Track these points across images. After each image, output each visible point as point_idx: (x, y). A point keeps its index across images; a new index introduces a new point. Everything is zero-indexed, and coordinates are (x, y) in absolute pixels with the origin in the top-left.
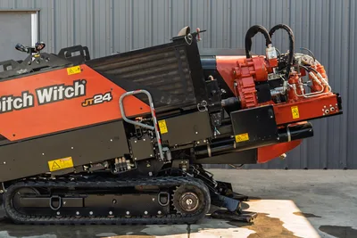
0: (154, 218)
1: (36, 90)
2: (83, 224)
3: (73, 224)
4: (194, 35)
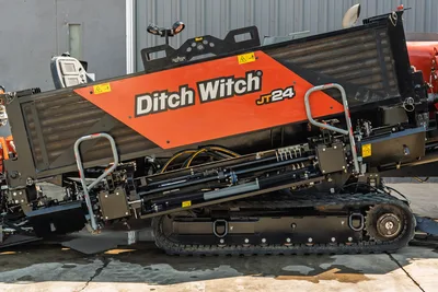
0: (342, 247)
1: (198, 84)
2: (255, 255)
3: (242, 254)
4: (399, 14)
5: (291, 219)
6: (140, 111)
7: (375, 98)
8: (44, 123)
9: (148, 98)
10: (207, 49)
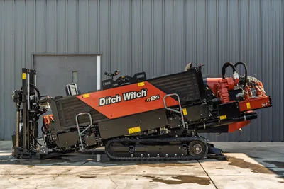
0: (179, 158)
1: (123, 94)
2: (145, 160)
3: (140, 160)
4: (200, 67)
5: (159, 146)
6: (101, 104)
7: (191, 99)
8: (65, 109)
9: (104, 99)
10: (126, 81)
